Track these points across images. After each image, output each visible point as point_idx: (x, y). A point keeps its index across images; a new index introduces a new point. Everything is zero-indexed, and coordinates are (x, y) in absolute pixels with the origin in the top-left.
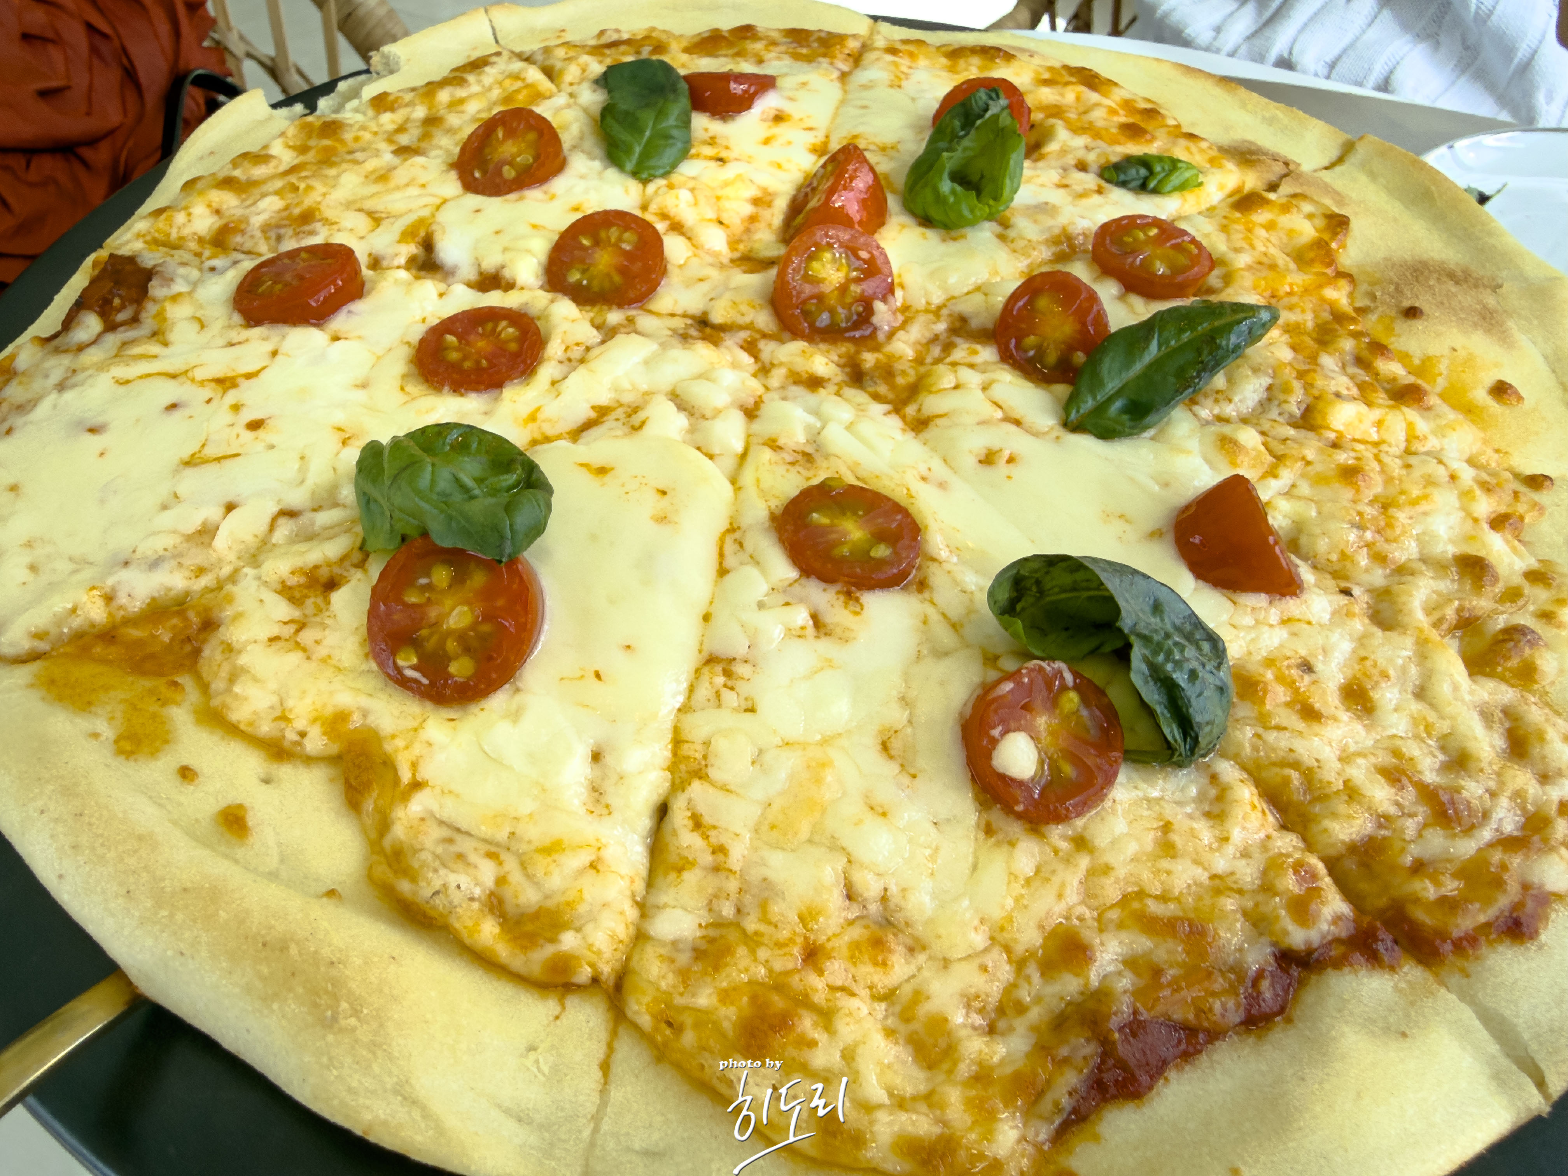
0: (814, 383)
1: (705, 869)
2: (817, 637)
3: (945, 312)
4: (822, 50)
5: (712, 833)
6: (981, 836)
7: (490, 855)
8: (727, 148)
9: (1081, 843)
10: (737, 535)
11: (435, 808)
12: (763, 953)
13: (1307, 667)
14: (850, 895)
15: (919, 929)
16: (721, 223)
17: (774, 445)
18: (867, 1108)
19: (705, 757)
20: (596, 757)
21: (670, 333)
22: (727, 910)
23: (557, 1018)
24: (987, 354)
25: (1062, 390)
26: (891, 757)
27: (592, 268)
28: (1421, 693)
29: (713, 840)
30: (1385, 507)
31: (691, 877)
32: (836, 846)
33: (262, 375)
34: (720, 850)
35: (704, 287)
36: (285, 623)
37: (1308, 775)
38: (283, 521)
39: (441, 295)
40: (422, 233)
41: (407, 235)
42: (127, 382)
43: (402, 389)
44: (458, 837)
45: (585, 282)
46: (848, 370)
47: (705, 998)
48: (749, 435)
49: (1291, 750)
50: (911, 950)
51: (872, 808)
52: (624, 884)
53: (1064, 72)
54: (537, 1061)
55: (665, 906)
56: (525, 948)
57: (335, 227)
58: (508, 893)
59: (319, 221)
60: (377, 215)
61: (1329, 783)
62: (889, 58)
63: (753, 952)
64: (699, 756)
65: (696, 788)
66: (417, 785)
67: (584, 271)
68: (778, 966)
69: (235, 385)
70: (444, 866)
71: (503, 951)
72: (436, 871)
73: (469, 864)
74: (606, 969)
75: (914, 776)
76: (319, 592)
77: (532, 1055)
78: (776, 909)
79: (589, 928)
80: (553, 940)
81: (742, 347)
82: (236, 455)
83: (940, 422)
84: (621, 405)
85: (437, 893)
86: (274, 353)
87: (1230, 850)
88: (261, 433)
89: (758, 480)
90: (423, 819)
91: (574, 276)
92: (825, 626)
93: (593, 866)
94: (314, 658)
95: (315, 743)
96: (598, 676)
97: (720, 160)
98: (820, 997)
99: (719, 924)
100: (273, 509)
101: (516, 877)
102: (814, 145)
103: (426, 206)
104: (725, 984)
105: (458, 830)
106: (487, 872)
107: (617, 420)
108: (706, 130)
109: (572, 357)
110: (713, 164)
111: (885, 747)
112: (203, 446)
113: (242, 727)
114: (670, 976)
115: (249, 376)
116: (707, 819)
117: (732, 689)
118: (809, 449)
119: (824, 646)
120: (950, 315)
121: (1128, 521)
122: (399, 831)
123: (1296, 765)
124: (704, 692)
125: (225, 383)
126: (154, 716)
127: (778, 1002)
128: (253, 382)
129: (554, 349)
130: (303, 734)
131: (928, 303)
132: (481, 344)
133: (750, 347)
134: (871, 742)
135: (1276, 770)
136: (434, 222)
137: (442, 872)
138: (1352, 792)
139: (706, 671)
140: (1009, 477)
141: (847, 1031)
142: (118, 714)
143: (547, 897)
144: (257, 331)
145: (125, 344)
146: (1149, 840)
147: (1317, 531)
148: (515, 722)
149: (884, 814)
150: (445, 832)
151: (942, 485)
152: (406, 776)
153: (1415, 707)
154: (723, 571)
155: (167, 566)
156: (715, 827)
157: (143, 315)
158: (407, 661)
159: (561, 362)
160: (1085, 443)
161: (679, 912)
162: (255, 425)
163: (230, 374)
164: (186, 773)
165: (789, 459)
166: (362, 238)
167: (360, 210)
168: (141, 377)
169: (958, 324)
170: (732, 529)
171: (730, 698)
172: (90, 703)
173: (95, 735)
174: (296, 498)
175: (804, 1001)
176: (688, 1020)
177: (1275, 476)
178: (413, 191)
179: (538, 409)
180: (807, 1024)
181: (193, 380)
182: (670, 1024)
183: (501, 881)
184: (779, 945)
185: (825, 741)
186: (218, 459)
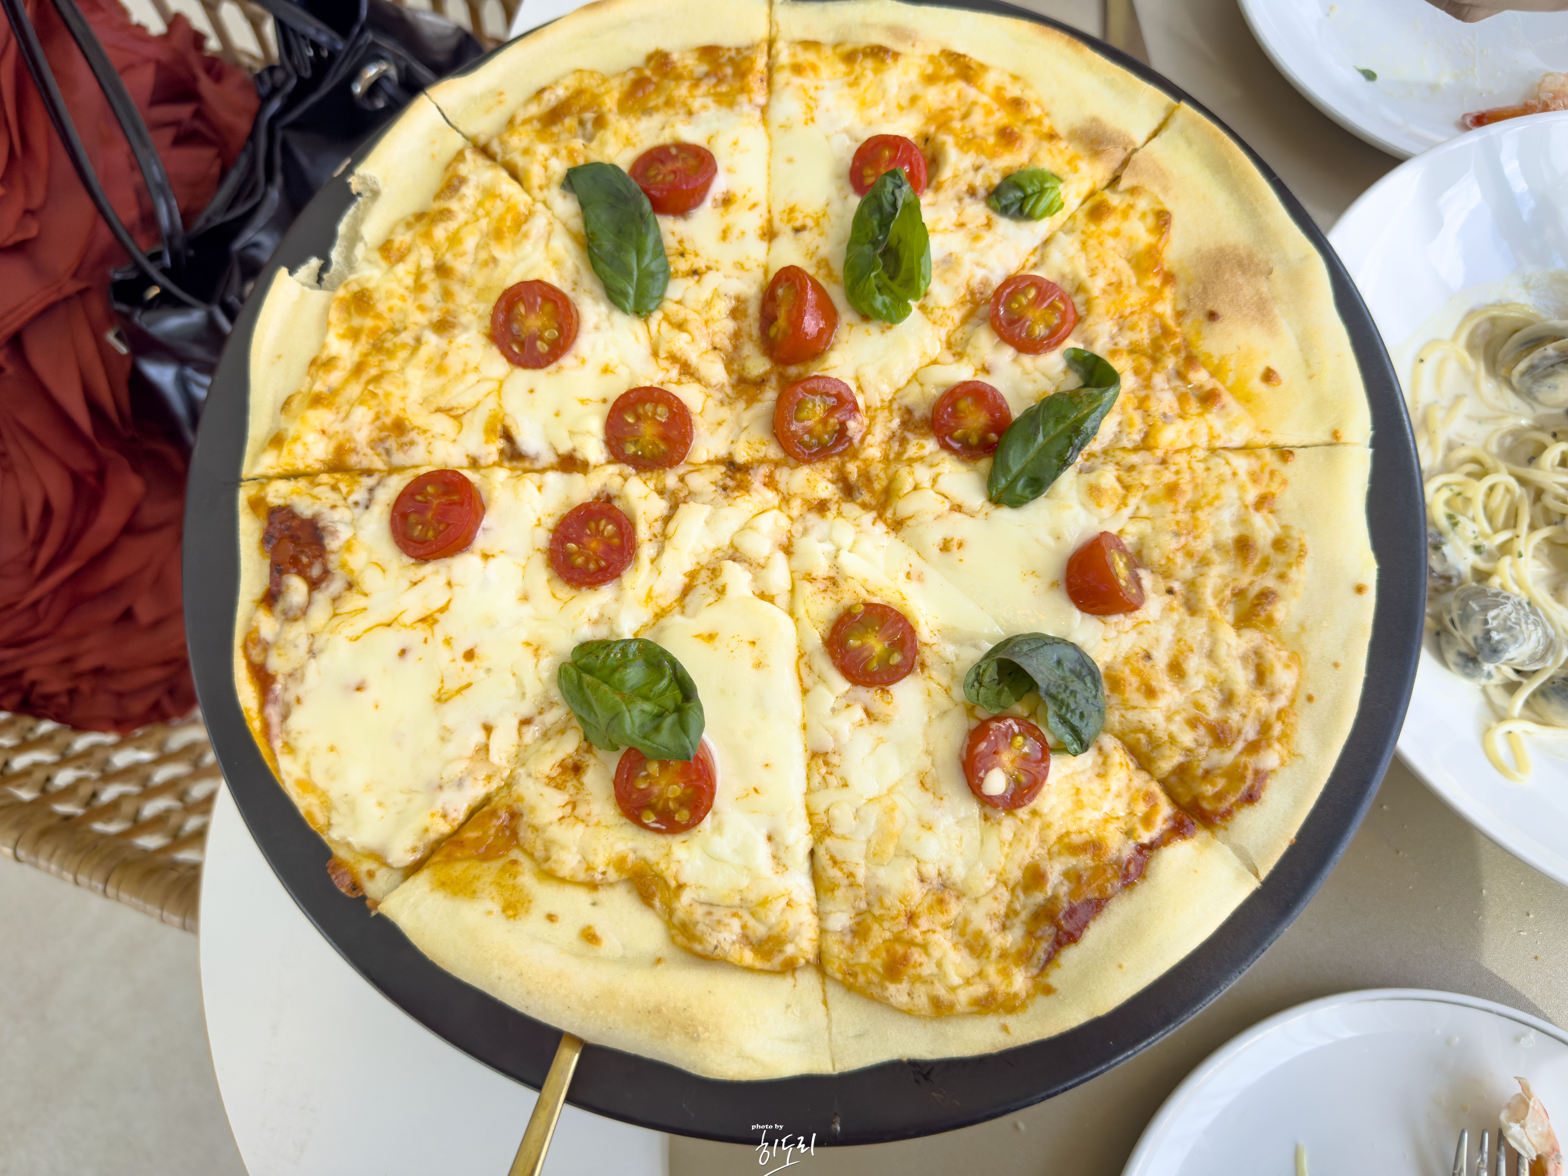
0: (821, 507)
1: (846, 886)
2: (871, 723)
3: (895, 406)
4: (737, 85)
5: (844, 866)
6: (983, 822)
7: (735, 915)
8: (696, 255)
9: (1034, 813)
10: (806, 659)
11: (696, 897)
12: (886, 925)
13: (1148, 657)
14: (922, 880)
15: (960, 886)
16: (715, 348)
17: (810, 578)
18: (953, 989)
19: (828, 821)
20: (770, 838)
21: (714, 488)
22: (863, 905)
23: (795, 986)
24: (931, 445)
25: (984, 464)
26: (927, 790)
27: (641, 440)
28: (1211, 655)
29: (845, 870)
30: (1193, 511)
31: (839, 893)
32: (909, 855)
33: (452, 606)
34: (850, 875)
35: (723, 431)
36: (564, 806)
37: (1149, 734)
38: (525, 729)
39: (540, 488)
40: (499, 427)
41: (489, 431)
42: (358, 638)
43: (554, 596)
44: (714, 910)
45: (640, 453)
46: (840, 485)
47: (864, 958)
48: (792, 572)
49: (1140, 722)
50: (958, 898)
51: (923, 826)
52: (807, 908)
53: (943, 61)
54: (793, 1012)
55: (830, 912)
56: (769, 960)
57: (428, 435)
58: (750, 933)
59: (413, 429)
60: (454, 413)
61: (1160, 738)
62: (797, 81)
63: (881, 925)
64: (825, 821)
65: (828, 841)
66: (680, 887)
67: (636, 443)
68: (895, 929)
69: (435, 621)
70: (713, 930)
71: (759, 964)
72: (710, 935)
73: (726, 925)
74: (811, 957)
75: (942, 799)
76: (572, 776)
77: (790, 1010)
78: (888, 901)
79: (797, 939)
80: (781, 951)
81: (765, 485)
82: (469, 685)
83: (909, 522)
84: (702, 567)
85: (716, 947)
86: (449, 584)
87: (1111, 795)
88: (476, 662)
89: (807, 612)
90: (691, 905)
91: (631, 449)
92: (873, 715)
93: (788, 904)
94: (590, 824)
95: (612, 875)
96: (756, 790)
97: (695, 272)
98: (919, 939)
99: (859, 914)
100: (515, 722)
101: (752, 922)
102: (762, 228)
103: (489, 394)
104: (872, 948)
105: (711, 905)
106: (735, 925)
107: (705, 583)
108: (673, 233)
109: (656, 532)
110: (691, 281)
111: (922, 784)
112: (442, 681)
113: (568, 878)
114: (845, 951)
115: (442, 610)
116: (839, 858)
117: (831, 774)
118: (832, 573)
119: (876, 729)
120: (899, 409)
121: (1038, 577)
122: (680, 914)
123: (1143, 730)
124: (817, 780)
125: (429, 620)
126: (514, 887)
127: (900, 949)
128: (446, 613)
129: (643, 532)
130: (604, 873)
131: (882, 401)
132: (593, 545)
133: (770, 483)
134: (914, 782)
135: (1132, 735)
136: (505, 414)
137: (714, 934)
138: (1172, 740)
139: (813, 764)
140: (961, 560)
141: (936, 953)
142: (494, 894)
143: (770, 929)
144: (429, 568)
145: (335, 600)
146: (1069, 804)
147: (1152, 545)
148: (721, 834)
149: (930, 828)
150: (705, 909)
151: (920, 578)
152: (673, 884)
153: (1207, 667)
154: (805, 691)
155: (468, 782)
156: (844, 862)
157: (331, 566)
158: (650, 819)
159: (650, 540)
160: (1005, 514)
161: (839, 914)
162: (469, 655)
163: (428, 613)
164: (551, 918)
165: (822, 587)
166: (454, 441)
167: (439, 410)
168: (366, 631)
169: (906, 417)
170: (801, 656)
171: (833, 781)
172: (474, 892)
173: (490, 913)
174: (526, 709)
175: (912, 943)
176: (858, 969)
177: (1126, 505)
178: (472, 378)
179: (651, 590)
180: (916, 955)
181: (405, 626)
182: (850, 974)
183: (744, 927)
184: (893, 918)
185: (890, 791)
186: (460, 691)
